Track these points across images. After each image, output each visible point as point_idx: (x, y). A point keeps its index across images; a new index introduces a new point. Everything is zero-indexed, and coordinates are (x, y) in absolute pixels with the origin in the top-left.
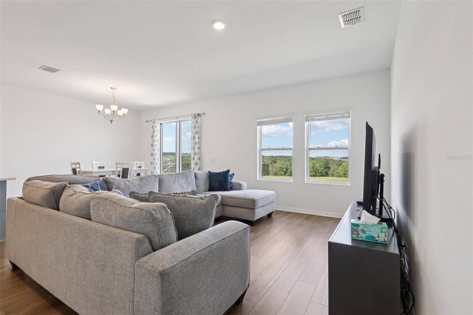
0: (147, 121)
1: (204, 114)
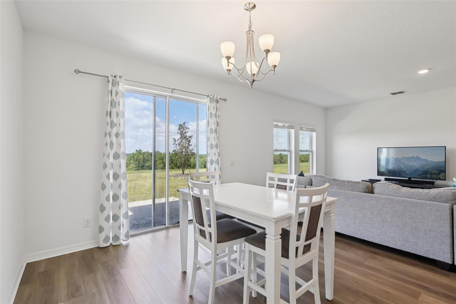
0: (79, 72)
1: (224, 100)
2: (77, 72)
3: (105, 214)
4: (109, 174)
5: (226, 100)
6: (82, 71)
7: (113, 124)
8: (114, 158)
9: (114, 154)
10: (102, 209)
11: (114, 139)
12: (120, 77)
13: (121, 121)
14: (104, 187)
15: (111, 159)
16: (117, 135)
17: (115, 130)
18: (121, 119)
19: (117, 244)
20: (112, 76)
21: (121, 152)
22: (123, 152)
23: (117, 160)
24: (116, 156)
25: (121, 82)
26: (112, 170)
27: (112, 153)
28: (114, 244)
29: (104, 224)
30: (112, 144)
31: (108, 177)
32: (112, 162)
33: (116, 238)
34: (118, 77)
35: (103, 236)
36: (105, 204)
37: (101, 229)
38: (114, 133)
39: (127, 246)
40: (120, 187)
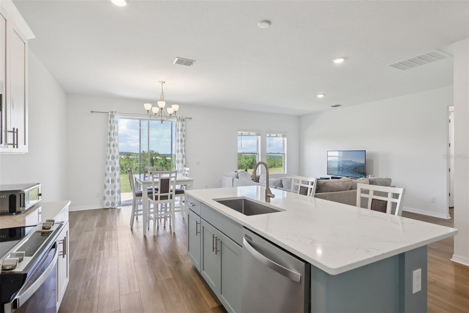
0: (93, 112)
1: (190, 118)
2: (92, 112)
3: (107, 190)
4: (109, 168)
5: (191, 119)
6: (95, 111)
7: (111, 140)
8: (112, 159)
9: (112, 157)
10: (105, 187)
11: (112, 148)
12: (115, 112)
13: (116, 137)
14: (106, 175)
15: (110, 159)
16: (114, 146)
17: (112, 143)
18: (115, 136)
19: (113, 207)
20: (111, 112)
21: (116, 155)
22: (117, 155)
23: (113, 160)
24: (113, 158)
25: (116, 115)
26: (111, 166)
27: (111, 156)
28: (112, 207)
29: (106, 196)
30: (111, 151)
31: (108, 169)
32: (111, 161)
33: (113, 204)
34: (114, 112)
35: (105, 202)
36: (107, 184)
37: (105, 198)
38: (112, 144)
39: (119, 210)
40: (115, 175)
